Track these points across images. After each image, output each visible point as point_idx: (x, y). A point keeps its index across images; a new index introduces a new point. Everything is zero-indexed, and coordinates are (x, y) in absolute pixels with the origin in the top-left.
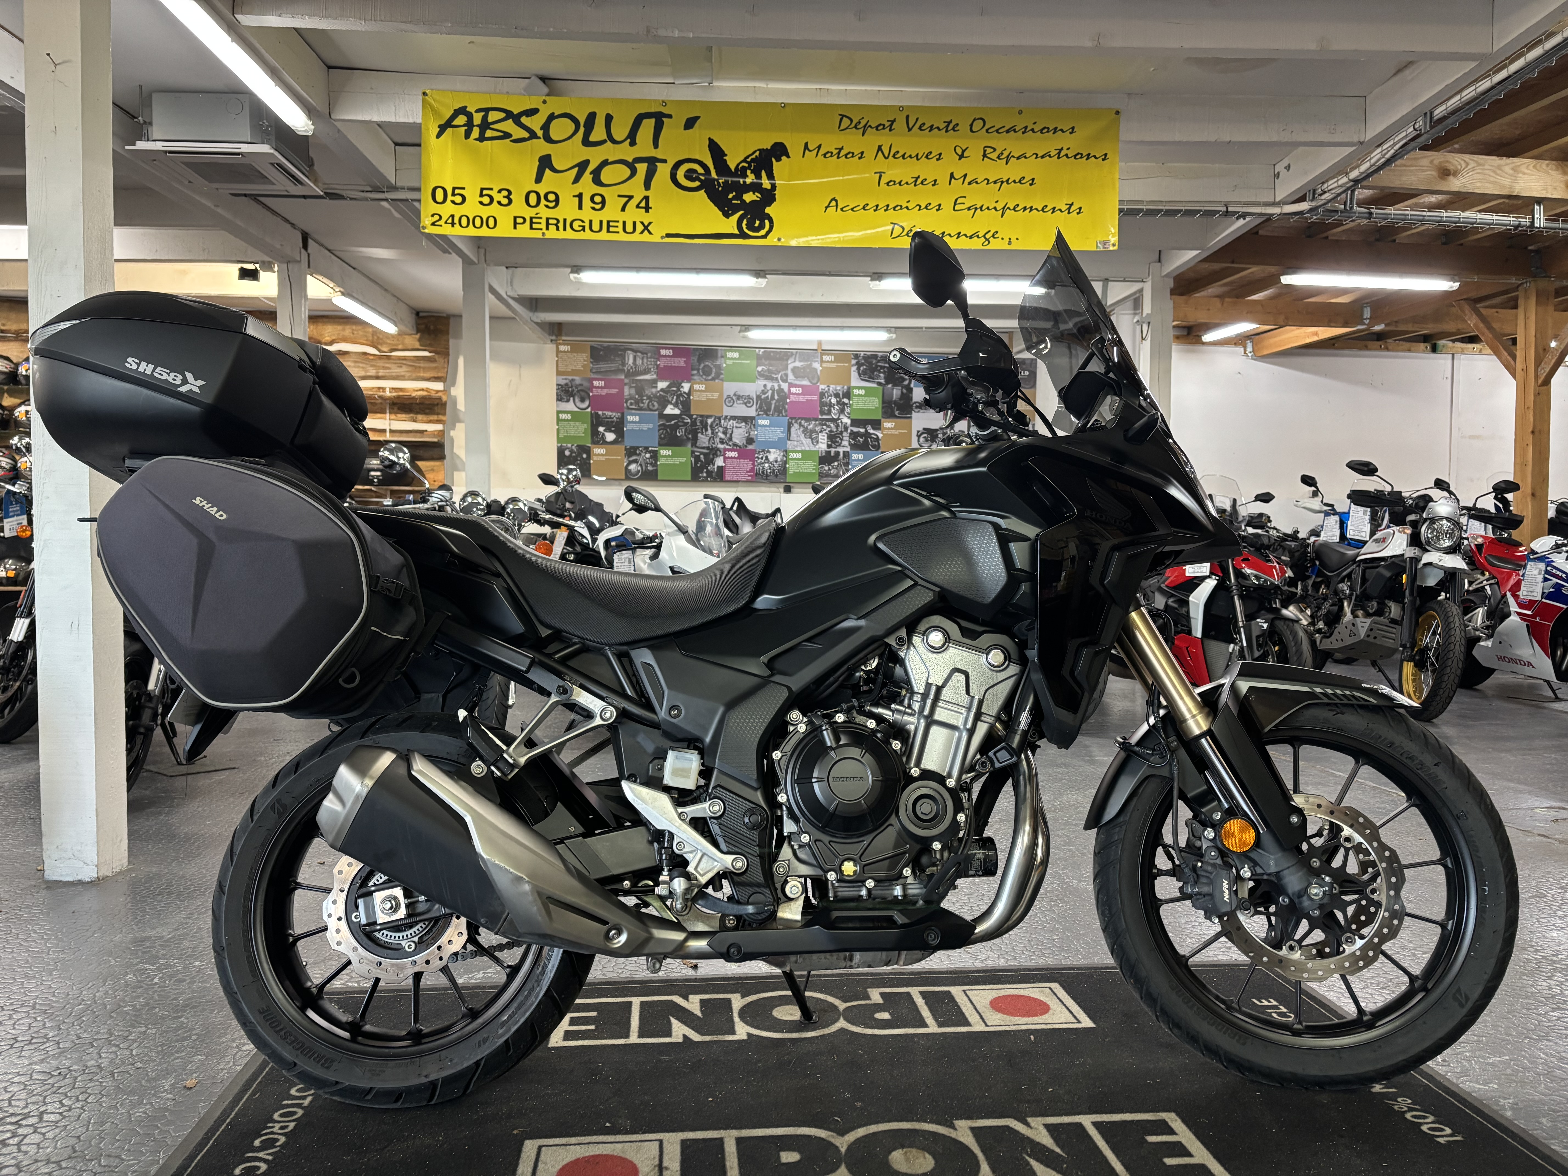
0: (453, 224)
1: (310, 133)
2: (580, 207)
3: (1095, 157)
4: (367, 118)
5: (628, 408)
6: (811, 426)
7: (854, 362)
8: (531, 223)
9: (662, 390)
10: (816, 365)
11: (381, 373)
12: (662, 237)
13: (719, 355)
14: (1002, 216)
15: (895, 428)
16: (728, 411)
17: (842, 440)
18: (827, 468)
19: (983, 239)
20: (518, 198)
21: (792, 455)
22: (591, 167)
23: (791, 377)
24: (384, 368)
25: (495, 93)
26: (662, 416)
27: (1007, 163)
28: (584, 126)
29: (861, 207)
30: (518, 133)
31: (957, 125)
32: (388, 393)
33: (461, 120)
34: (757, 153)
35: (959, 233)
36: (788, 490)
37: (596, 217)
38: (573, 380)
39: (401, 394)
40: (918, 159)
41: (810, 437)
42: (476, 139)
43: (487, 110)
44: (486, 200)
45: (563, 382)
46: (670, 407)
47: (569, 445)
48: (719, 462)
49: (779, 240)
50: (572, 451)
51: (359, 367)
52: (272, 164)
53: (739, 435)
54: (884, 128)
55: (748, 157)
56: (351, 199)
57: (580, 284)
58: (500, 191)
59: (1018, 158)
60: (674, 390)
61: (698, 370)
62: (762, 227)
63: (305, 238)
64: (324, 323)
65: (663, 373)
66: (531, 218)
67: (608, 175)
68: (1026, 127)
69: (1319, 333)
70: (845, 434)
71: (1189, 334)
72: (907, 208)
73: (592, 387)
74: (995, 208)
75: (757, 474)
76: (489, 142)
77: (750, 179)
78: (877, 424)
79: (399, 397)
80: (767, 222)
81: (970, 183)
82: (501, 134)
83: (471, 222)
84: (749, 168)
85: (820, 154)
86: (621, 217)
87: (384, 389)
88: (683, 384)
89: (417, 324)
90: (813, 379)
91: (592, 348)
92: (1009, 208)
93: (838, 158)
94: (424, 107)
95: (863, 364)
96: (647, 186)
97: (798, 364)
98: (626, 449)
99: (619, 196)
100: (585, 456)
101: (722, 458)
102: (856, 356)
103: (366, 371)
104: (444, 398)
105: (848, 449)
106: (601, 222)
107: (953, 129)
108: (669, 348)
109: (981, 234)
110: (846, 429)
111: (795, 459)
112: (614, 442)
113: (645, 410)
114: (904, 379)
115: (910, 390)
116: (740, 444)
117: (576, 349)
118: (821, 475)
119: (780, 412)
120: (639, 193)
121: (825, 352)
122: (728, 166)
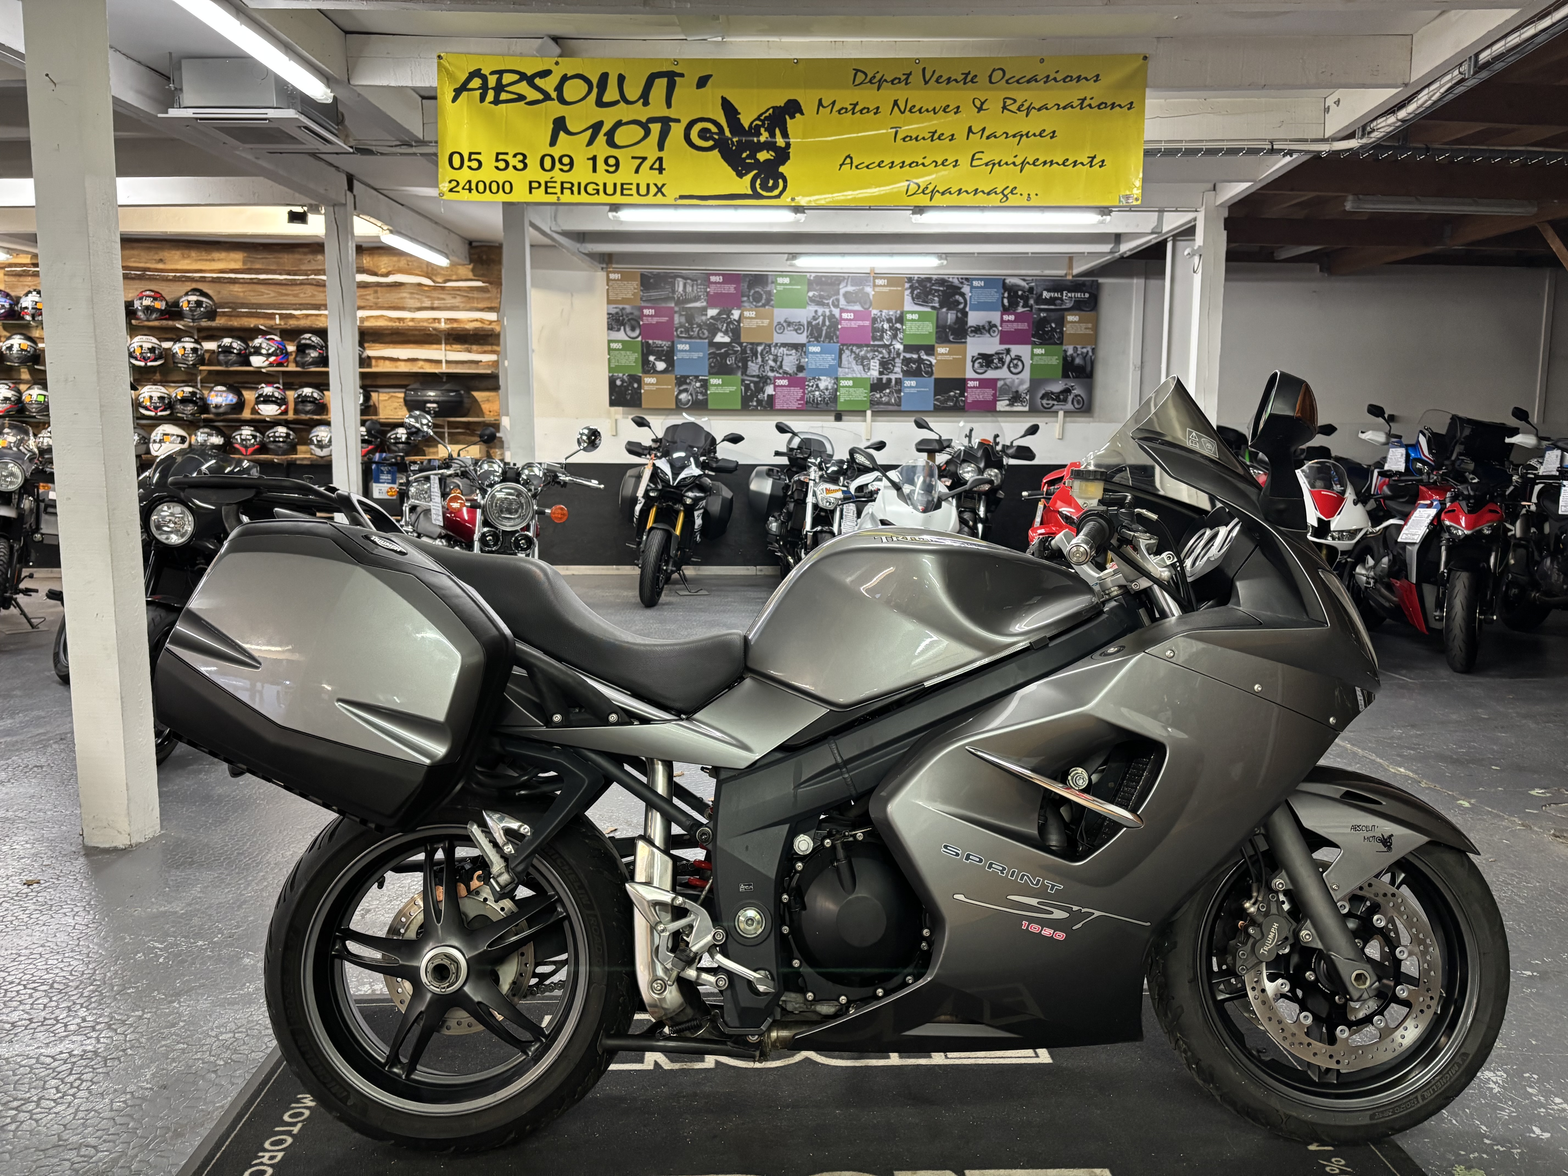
0: (470, 190)
1: (330, 101)
2: (594, 170)
3: (1120, 106)
4: (383, 83)
5: (678, 337)
6: (862, 353)
7: (907, 285)
8: (547, 187)
9: (712, 318)
10: (869, 290)
11: (436, 304)
12: (676, 199)
13: (770, 281)
14: (1021, 171)
15: (949, 354)
16: (778, 338)
17: (894, 366)
18: (878, 396)
19: (1001, 196)
20: (533, 162)
21: (843, 383)
22: (605, 129)
23: (842, 302)
24: (439, 299)
25: (508, 54)
26: (712, 344)
27: (1027, 116)
28: (597, 87)
29: (876, 164)
30: (532, 95)
31: (976, 76)
32: (443, 326)
33: (476, 83)
34: (771, 111)
35: (977, 190)
36: (839, 418)
37: (610, 180)
38: (623, 309)
39: (455, 325)
40: (935, 113)
41: (862, 364)
42: (490, 103)
43: (500, 73)
44: (502, 165)
45: (613, 311)
46: (720, 334)
47: (621, 375)
48: (770, 390)
49: (793, 199)
50: (623, 381)
51: (415, 298)
52: (300, 127)
53: (789, 363)
54: (899, 82)
55: (761, 115)
56: (382, 154)
57: (618, 220)
58: (515, 156)
59: (1039, 110)
60: (724, 317)
61: (748, 296)
63: (350, 180)
64: (380, 255)
65: (713, 301)
66: (546, 183)
67: (622, 136)
68: (1048, 77)
69: (1398, 251)
70: (897, 360)
72: (923, 164)
73: (643, 315)
74: (1014, 163)
75: (807, 403)
76: (504, 105)
77: (764, 137)
78: (930, 350)
79: (453, 329)
81: (988, 138)
82: (516, 96)
83: (488, 187)
84: (763, 125)
85: (834, 110)
86: (635, 179)
87: (438, 320)
88: (733, 312)
89: (470, 254)
90: (865, 303)
91: (642, 275)
92: (1028, 163)
93: (853, 113)
94: (439, 71)
95: (917, 288)
96: (661, 147)
97: (850, 288)
98: (676, 378)
99: (633, 158)
100: (636, 385)
101: (772, 386)
102: (910, 280)
103: (422, 302)
104: (497, 328)
105: (900, 376)
106: (615, 185)
107: (972, 81)
108: (719, 275)
109: (999, 191)
110: (898, 354)
111: (846, 387)
112: (664, 371)
113: (695, 338)
114: (959, 303)
115: (965, 314)
116: (791, 372)
117: (626, 277)
118: (873, 403)
119: (831, 338)
120: (652, 155)
121: (877, 275)
122: (742, 125)
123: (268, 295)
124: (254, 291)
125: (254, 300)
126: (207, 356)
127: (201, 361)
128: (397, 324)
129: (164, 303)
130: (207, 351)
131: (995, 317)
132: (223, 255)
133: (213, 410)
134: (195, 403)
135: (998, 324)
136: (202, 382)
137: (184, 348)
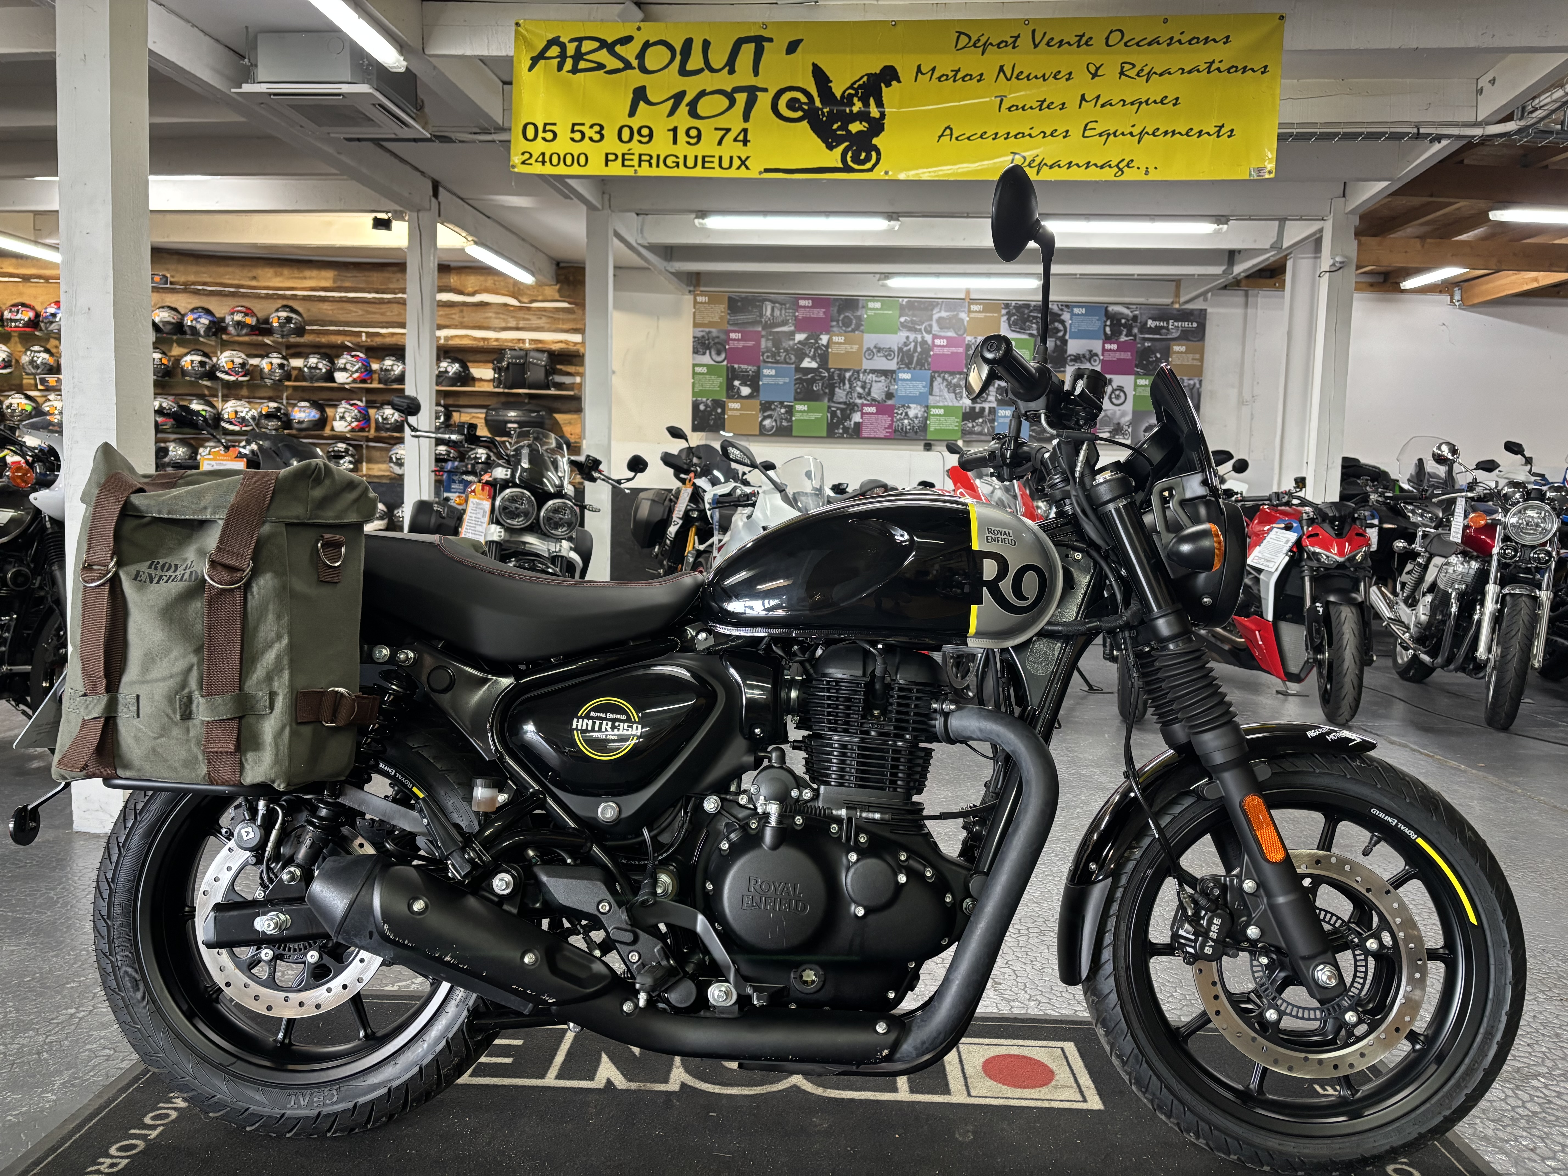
0: (543, 162)
1: (402, 70)
2: (675, 142)
3: (1252, 70)
4: (459, 52)
5: (765, 362)
6: (955, 381)
7: (1004, 312)
8: (624, 160)
9: (800, 342)
10: (963, 316)
11: (522, 324)
12: (760, 173)
13: (861, 305)
14: (1139, 142)
16: (867, 365)
19: (1116, 169)
20: (610, 133)
21: (934, 411)
22: (688, 98)
23: (935, 328)
24: (524, 319)
25: (589, 21)
26: (798, 369)
27: (1147, 81)
28: (681, 54)
29: (979, 135)
30: (613, 63)
31: (1091, 38)
32: (527, 345)
33: (555, 51)
34: (865, 79)
35: (1089, 162)
36: (928, 447)
37: (691, 152)
38: (710, 332)
39: (539, 345)
40: (1044, 80)
41: (954, 392)
42: (568, 72)
43: (580, 40)
44: (577, 136)
45: (700, 335)
46: (807, 360)
47: (704, 400)
48: (857, 417)
49: (886, 173)
50: (706, 406)
51: (500, 318)
52: (374, 105)
53: (878, 390)
54: (1006, 46)
55: (855, 83)
56: (459, 142)
57: (704, 230)
58: (591, 127)
59: (1161, 75)
60: (812, 342)
61: (838, 321)
62: (868, 159)
63: (436, 187)
64: (468, 274)
65: (801, 325)
66: (623, 155)
67: (705, 106)
68: (1172, 38)
69: (1540, 278)
71: (1385, 281)
72: (1030, 135)
73: (729, 339)
74: (1131, 134)
75: (895, 431)
76: (582, 74)
77: (857, 106)
80: (874, 154)
81: (1103, 106)
82: (595, 65)
83: (562, 159)
84: (856, 95)
85: (935, 76)
86: (717, 151)
87: (523, 341)
88: (822, 336)
89: (557, 275)
90: (959, 330)
91: (730, 298)
92: (1147, 133)
93: (955, 81)
94: (516, 38)
95: (1014, 314)
96: (746, 118)
97: (944, 314)
98: (761, 404)
99: (716, 129)
100: (719, 410)
101: (859, 414)
102: (1007, 306)
103: (507, 322)
104: (582, 350)
105: (994, 405)
106: (696, 157)
107: (1086, 44)
108: (808, 299)
109: (1113, 164)
111: (937, 415)
112: (749, 397)
113: (781, 363)
114: (1058, 331)
115: (1065, 342)
116: (879, 399)
117: (713, 300)
118: (965, 433)
119: (922, 365)
120: (737, 125)
121: (974, 301)
122: (833, 94)
123: (356, 313)
124: (342, 309)
125: (342, 317)
126: (294, 373)
127: (288, 376)
128: (481, 344)
129: (255, 319)
130: (295, 368)
131: (1096, 345)
132: (314, 273)
133: (296, 426)
134: (279, 418)
135: (1100, 353)
136: (287, 399)
137: (271, 363)
